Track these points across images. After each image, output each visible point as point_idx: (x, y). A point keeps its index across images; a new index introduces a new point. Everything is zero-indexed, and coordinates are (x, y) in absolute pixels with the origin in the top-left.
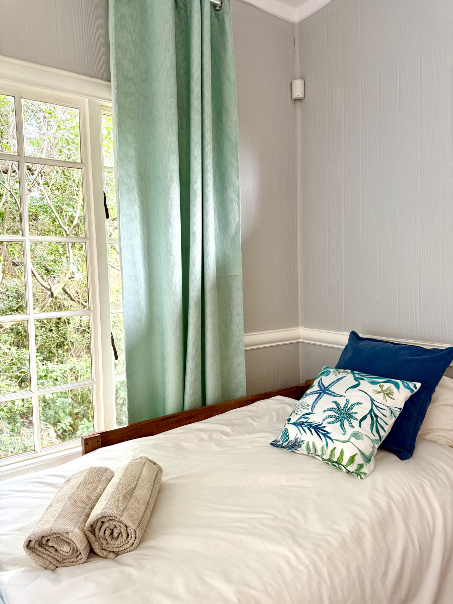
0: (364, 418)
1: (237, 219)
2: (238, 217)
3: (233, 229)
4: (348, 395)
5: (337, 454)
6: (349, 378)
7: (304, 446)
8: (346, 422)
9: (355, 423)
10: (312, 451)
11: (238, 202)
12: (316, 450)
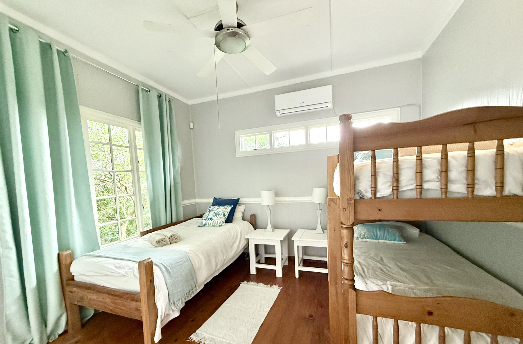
0: (222, 214)
1: (178, 165)
2: (178, 164)
3: (177, 168)
4: (217, 210)
5: (216, 223)
6: (216, 207)
7: (207, 224)
8: (218, 216)
9: (220, 215)
10: (210, 224)
11: (178, 160)
12: (211, 224)
